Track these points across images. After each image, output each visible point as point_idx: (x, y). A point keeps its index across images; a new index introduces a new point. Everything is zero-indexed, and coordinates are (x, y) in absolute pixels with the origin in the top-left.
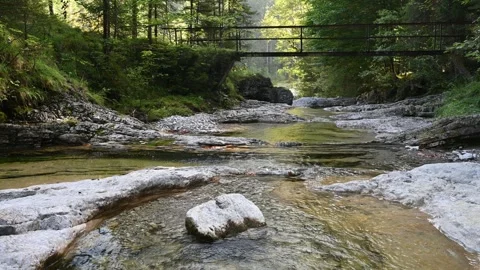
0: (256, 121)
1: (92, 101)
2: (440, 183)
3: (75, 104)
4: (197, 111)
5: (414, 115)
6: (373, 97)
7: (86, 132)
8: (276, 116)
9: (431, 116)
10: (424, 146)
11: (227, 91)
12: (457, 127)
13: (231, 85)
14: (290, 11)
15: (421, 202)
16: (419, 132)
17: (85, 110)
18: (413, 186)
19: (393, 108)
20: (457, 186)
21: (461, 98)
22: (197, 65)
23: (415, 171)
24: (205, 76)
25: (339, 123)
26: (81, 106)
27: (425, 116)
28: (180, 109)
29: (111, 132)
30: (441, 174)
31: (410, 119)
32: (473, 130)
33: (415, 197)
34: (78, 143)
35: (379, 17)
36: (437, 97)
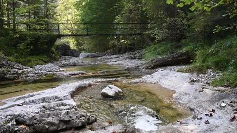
0: (75, 65)
1: (10, 60)
2: (161, 77)
3: (4, 62)
4: (46, 62)
5: (135, 59)
6: (112, 52)
7: (16, 74)
8: (83, 62)
9: (141, 59)
10: (147, 69)
11: (53, 52)
12: (156, 61)
13: (53, 49)
14: (65, 12)
15: (158, 82)
16: (144, 64)
17: (10, 65)
18: (154, 78)
19: (127, 56)
20: (165, 77)
21: (150, 51)
22: (41, 41)
23: (153, 74)
24: (46, 46)
25: (109, 63)
26: (7, 63)
27: (139, 59)
28: (39, 62)
29: (28, 73)
30: (160, 74)
31: (134, 60)
32: (161, 62)
33: (155, 81)
34: (14, 79)
35: (115, 19)
36: (140, 51)
